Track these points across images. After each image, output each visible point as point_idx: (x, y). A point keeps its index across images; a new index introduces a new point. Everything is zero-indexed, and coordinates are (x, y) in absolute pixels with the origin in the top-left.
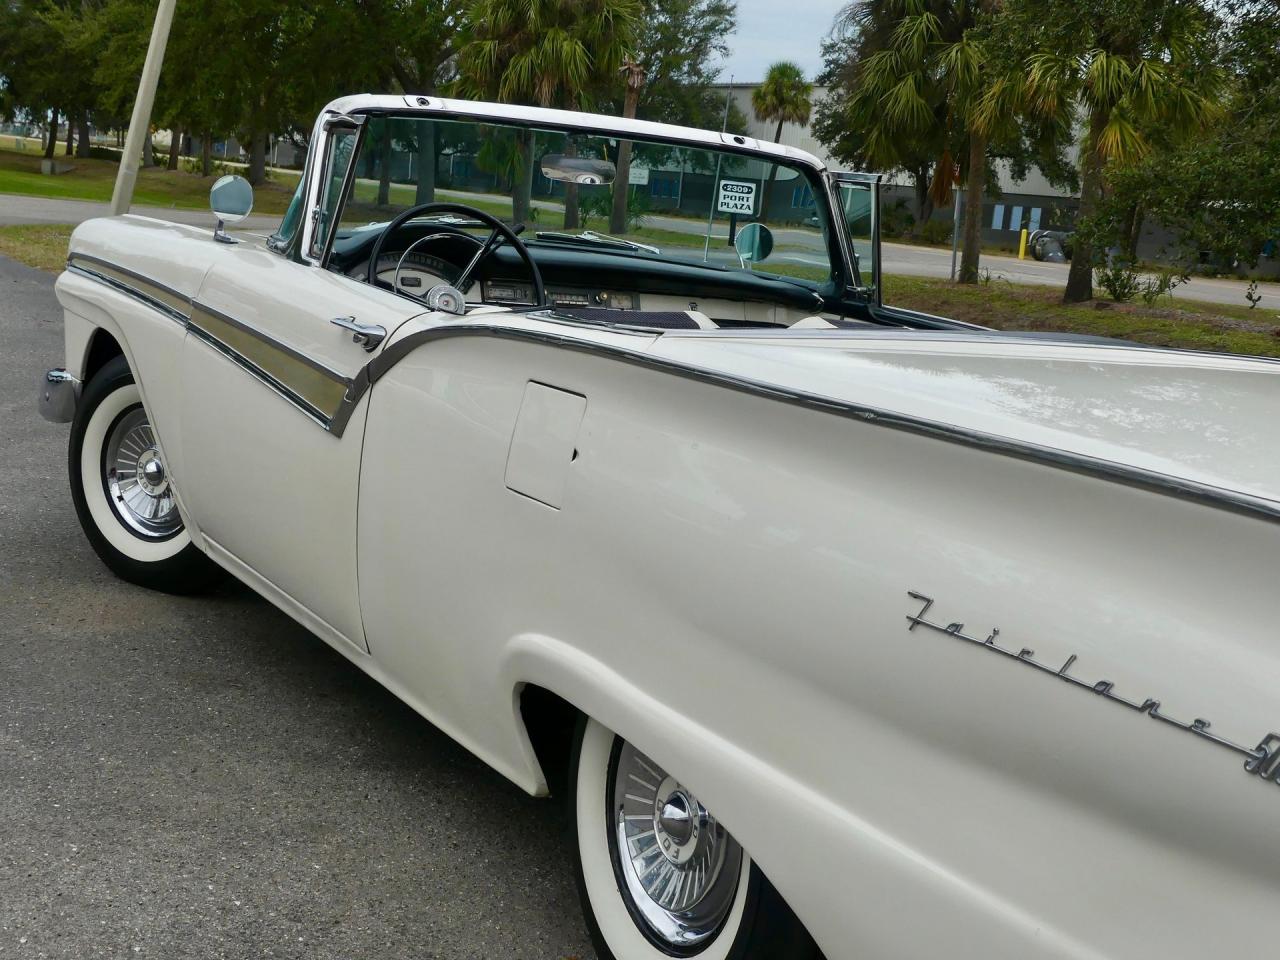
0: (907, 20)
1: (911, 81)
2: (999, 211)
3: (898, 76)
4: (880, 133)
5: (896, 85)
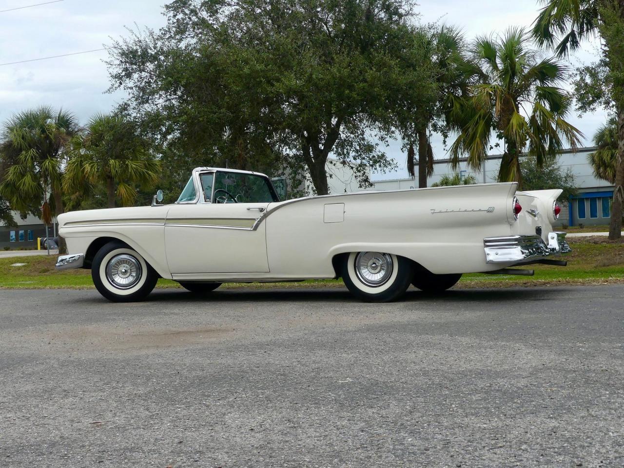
0: (24, 152)
1: (29, 176)
2: (13, 233)
3: (23, 175)
4: (17, 199)
5: (22, 179)
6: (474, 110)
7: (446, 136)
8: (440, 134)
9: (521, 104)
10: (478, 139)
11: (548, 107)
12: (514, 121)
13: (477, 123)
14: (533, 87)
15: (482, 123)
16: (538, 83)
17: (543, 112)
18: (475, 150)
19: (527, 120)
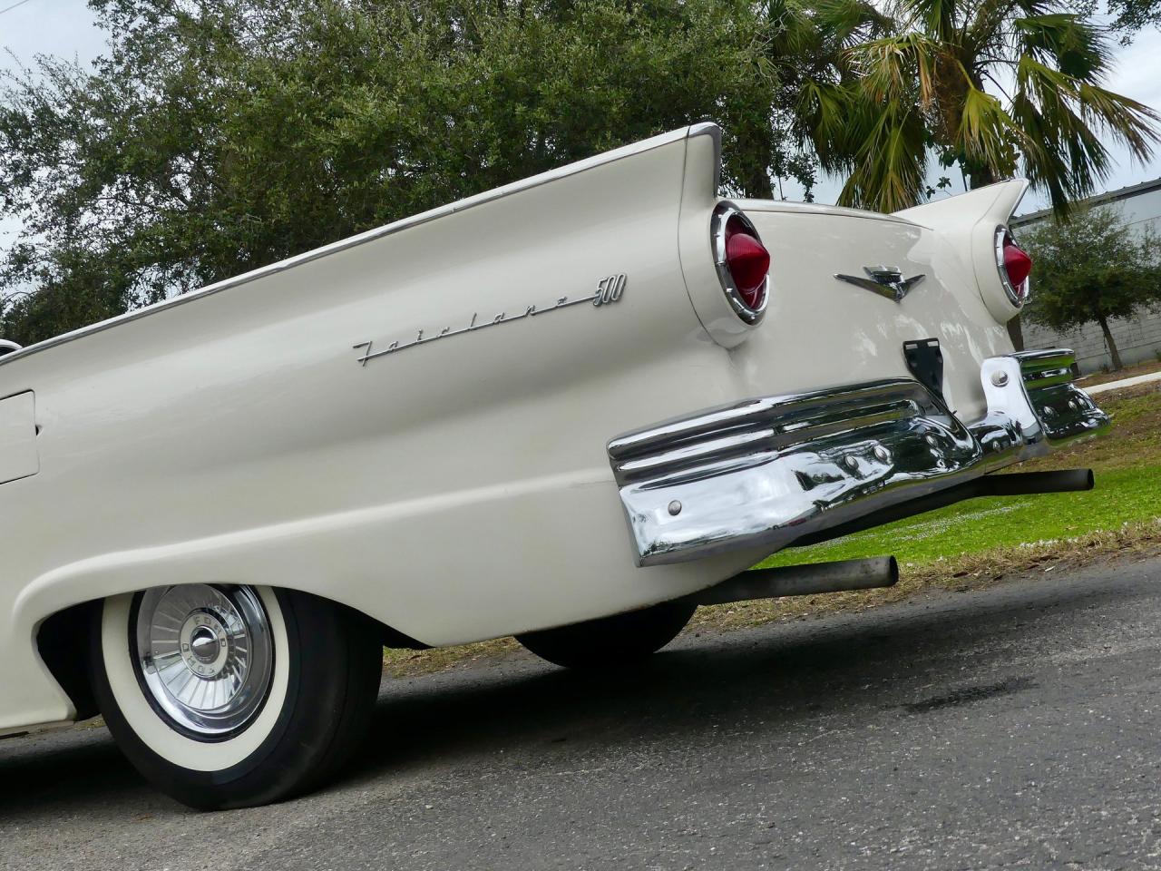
6: (873, 109)
7: (808, 181)
8: (793, 179)
9: (986, 72)
10: (892, 176)
11: (1052, 65)
12: (971, 111)
13: (884, 135)
14: (1006, 25)
15: (896, 135)
16: (1020, 12)
17: (1043, 78)
18: (890, 201)
19: (1007, 105)
